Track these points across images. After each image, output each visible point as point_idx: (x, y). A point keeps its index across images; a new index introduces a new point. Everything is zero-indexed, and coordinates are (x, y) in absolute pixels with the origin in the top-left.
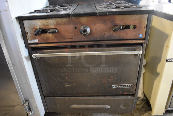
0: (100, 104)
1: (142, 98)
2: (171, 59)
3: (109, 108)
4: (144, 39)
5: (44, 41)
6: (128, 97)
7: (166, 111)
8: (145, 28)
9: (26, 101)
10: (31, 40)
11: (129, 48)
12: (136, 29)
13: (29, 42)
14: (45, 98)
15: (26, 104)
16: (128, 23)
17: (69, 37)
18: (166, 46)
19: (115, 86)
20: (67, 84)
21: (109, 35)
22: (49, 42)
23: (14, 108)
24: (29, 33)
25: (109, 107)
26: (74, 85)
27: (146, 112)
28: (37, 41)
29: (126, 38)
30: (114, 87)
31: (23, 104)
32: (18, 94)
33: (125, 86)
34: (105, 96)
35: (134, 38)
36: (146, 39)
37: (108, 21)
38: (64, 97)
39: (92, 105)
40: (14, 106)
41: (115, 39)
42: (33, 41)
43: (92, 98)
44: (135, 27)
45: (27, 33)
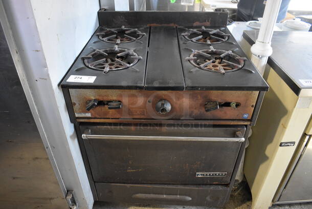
0: (177, 195)
1: (240, 181)
2: (287, 143)
3: (190, 201)
4: (250, 120)
5: (100, 116)
6: (219, 187)
7: (273, 205)
8: (252, 106)
9: (69, 191)
10: (80, 113)
11: (227, 130)
12: (239, 108)
13: (77, 115)
14: (96, 184)
15: (69, 197)
16: (228, 100)
17: (138, 112)
18: (282, 124)
19: (201, 175)
20: (129, 169)
21: (199, 113)
22: (108, 117)
23: (51, 201)
24: (77, 104)
25: (190, 199)
26: (140, 170)
27: (245, 203)
28: (89, 115)
29: (224, 118)
30: (199, 175)
31: (65, 197)
32: (58, 185)
33: (216, 174)
34: (185, 184)
35: (235, 118)
36: (253, 120)
37: (199, 96)
38: (124, 183)
39: (165, 196)
40: (51, 199)
41: (207, 118)
42: (83, 115)
43: (166, 186)
44: (238, 105)
45: (75, 104)
